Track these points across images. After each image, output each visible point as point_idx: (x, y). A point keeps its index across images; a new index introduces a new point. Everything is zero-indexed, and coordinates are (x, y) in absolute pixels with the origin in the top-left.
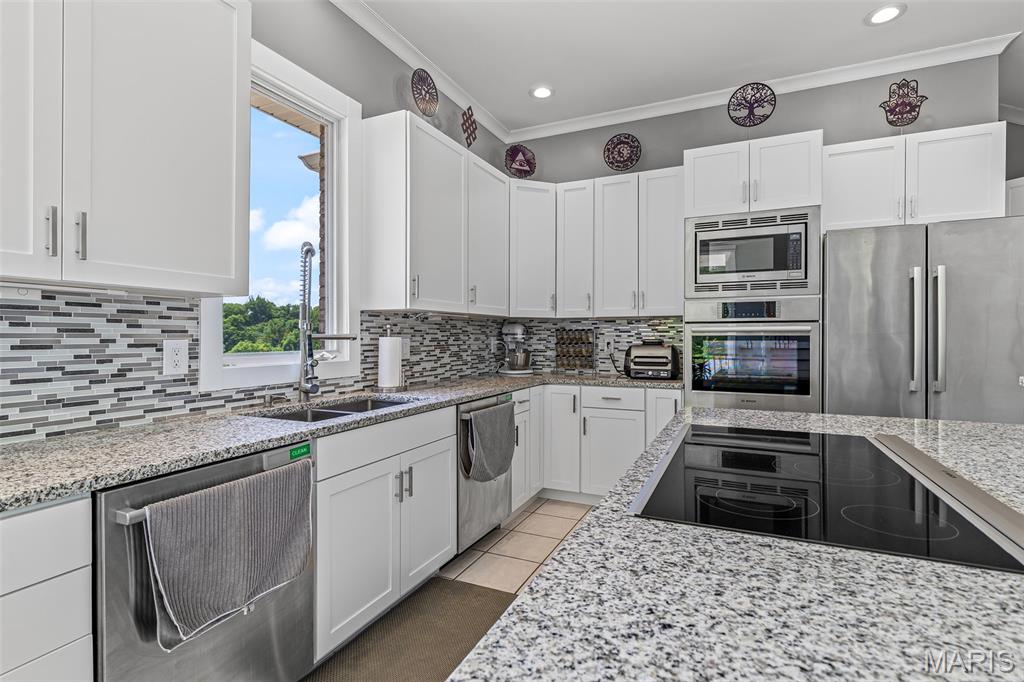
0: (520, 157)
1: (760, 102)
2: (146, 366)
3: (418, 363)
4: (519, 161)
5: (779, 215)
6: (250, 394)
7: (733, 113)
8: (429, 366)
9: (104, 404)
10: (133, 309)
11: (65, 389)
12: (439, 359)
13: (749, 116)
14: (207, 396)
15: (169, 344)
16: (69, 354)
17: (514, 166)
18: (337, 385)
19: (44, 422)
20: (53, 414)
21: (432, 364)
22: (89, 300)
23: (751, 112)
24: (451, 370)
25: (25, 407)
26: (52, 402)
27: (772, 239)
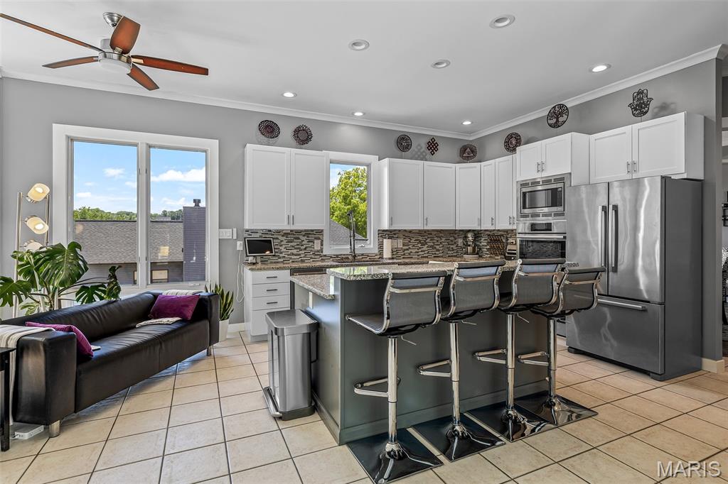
0: (468, 150)
1: (561, 114)
2: (310, 247)
3: (407, 250)
4: (469, 153)
5: (552, 178)
6: (337, 256)
7: (550, 122)
8: (414, 251)
9: (302, 256)
10: (308, 233)
11: (295, 251)
12: (420, 248)
13: (556, 123)
14: (325, 256)
15: (315, 241)
16: (295, 244)
17: (465, 155)
18: (368, 256)
19: (291, 258)
20: (293, 257)
21: (416, 250)
22: (299, 232)
23: (557, 121)
24: (428, 253)
25: (288, 255)
26: (293, 254)
27: (550, 191)
